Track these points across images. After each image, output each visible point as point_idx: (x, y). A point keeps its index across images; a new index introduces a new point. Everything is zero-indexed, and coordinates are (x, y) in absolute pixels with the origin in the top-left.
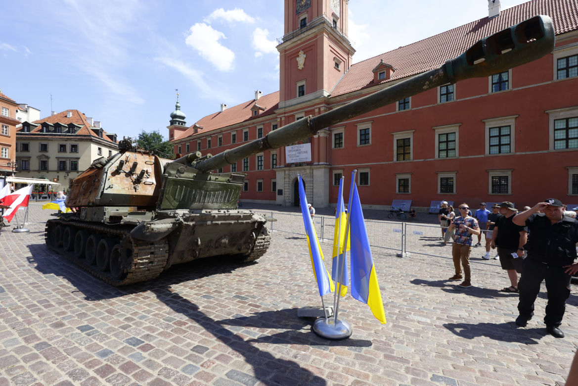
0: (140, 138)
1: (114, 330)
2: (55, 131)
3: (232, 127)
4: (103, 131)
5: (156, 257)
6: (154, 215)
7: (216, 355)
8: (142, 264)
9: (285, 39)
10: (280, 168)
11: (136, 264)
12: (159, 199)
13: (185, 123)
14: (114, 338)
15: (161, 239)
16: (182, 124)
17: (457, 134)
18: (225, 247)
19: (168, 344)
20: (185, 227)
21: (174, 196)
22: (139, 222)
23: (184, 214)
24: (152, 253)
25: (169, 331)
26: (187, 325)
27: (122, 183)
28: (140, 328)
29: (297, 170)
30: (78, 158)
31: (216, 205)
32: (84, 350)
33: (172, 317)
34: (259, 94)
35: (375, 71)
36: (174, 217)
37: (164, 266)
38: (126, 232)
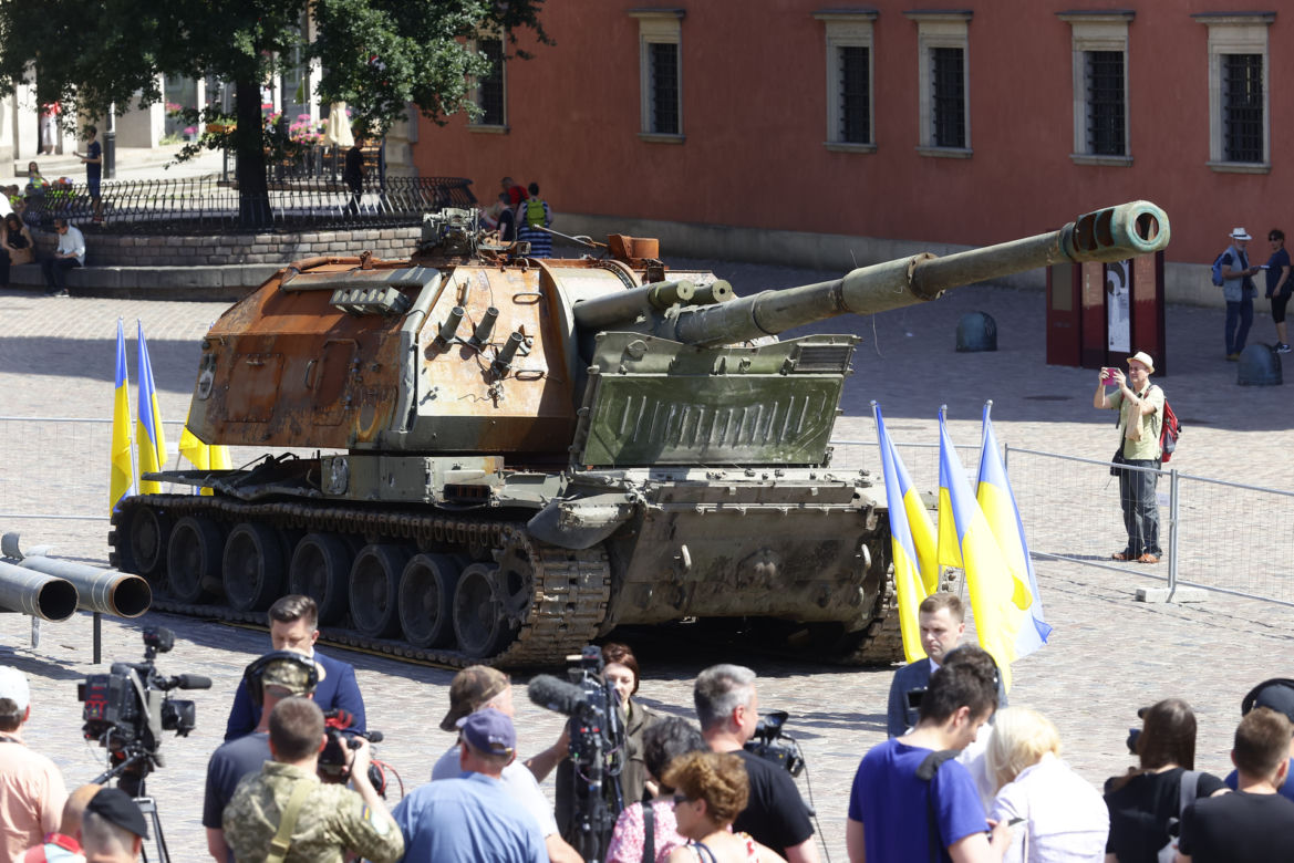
5: (583, 594)
6: (565, 485)
8: (552, 606)
11: (539, 604)
12: (577, 437)
15: (594, 547)
18: (767, 587)
20: (649, 516)
21: (617, 427)
22: (544, 501)
23: (646, 483)
24: (573, 582)
27: (458, 380)
31: (744, 454)
36: (621, 490)
38: (508, 527)
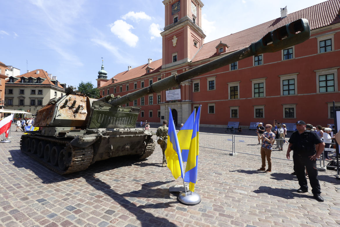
0: (80, 86)
1: (59, 201)
2: (29, 82)
3: (134, 79)
4: (58, 82)
5: (86, 157)
6: (85, 132)
7: (120, 215)
8: (78, 161)
9: (166, 29)
10: (162, 103)
11: (73, 161)
12: (88, 122)
13: (107, 77)
14: (58, 206)
15: (90, 146)
16: (105, 78)
17: (265, 84)
18: (128, 150)
19: (91, 209)
20: (103, 139)
21: (97, 120)
22: (76, 136)
23: (103, 131)
24: (83, 155)
25: (92, 201)
26: (103, 198)
27: (67, 113)
28: (75, 200)
29: (173, 104)
30: (43, 98)
31: (123, 126)
32: (39, 213)
33: (95, 193)
34: (150, 60)
35: (217, 48)
36: (97, 133)
37: (91, 162)
38: (68, 142)
